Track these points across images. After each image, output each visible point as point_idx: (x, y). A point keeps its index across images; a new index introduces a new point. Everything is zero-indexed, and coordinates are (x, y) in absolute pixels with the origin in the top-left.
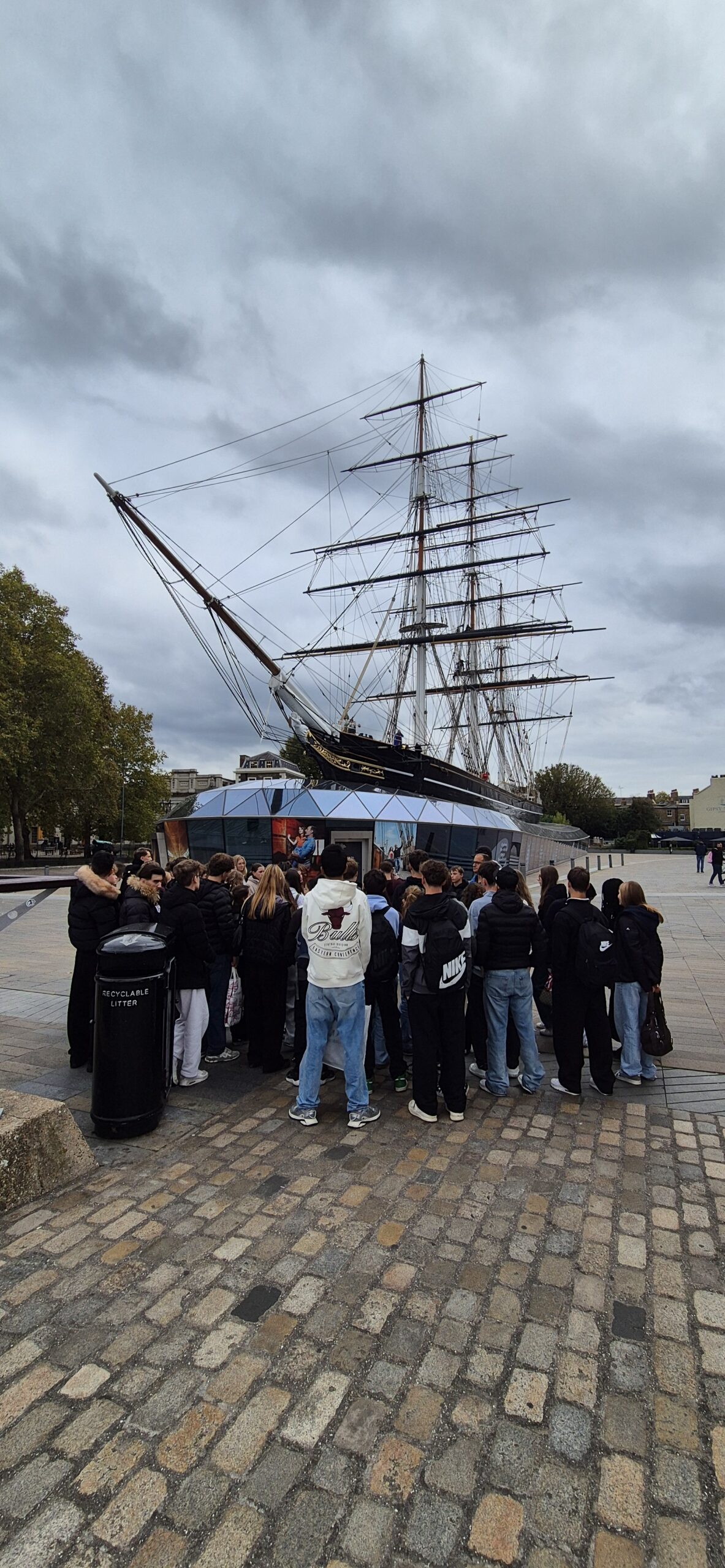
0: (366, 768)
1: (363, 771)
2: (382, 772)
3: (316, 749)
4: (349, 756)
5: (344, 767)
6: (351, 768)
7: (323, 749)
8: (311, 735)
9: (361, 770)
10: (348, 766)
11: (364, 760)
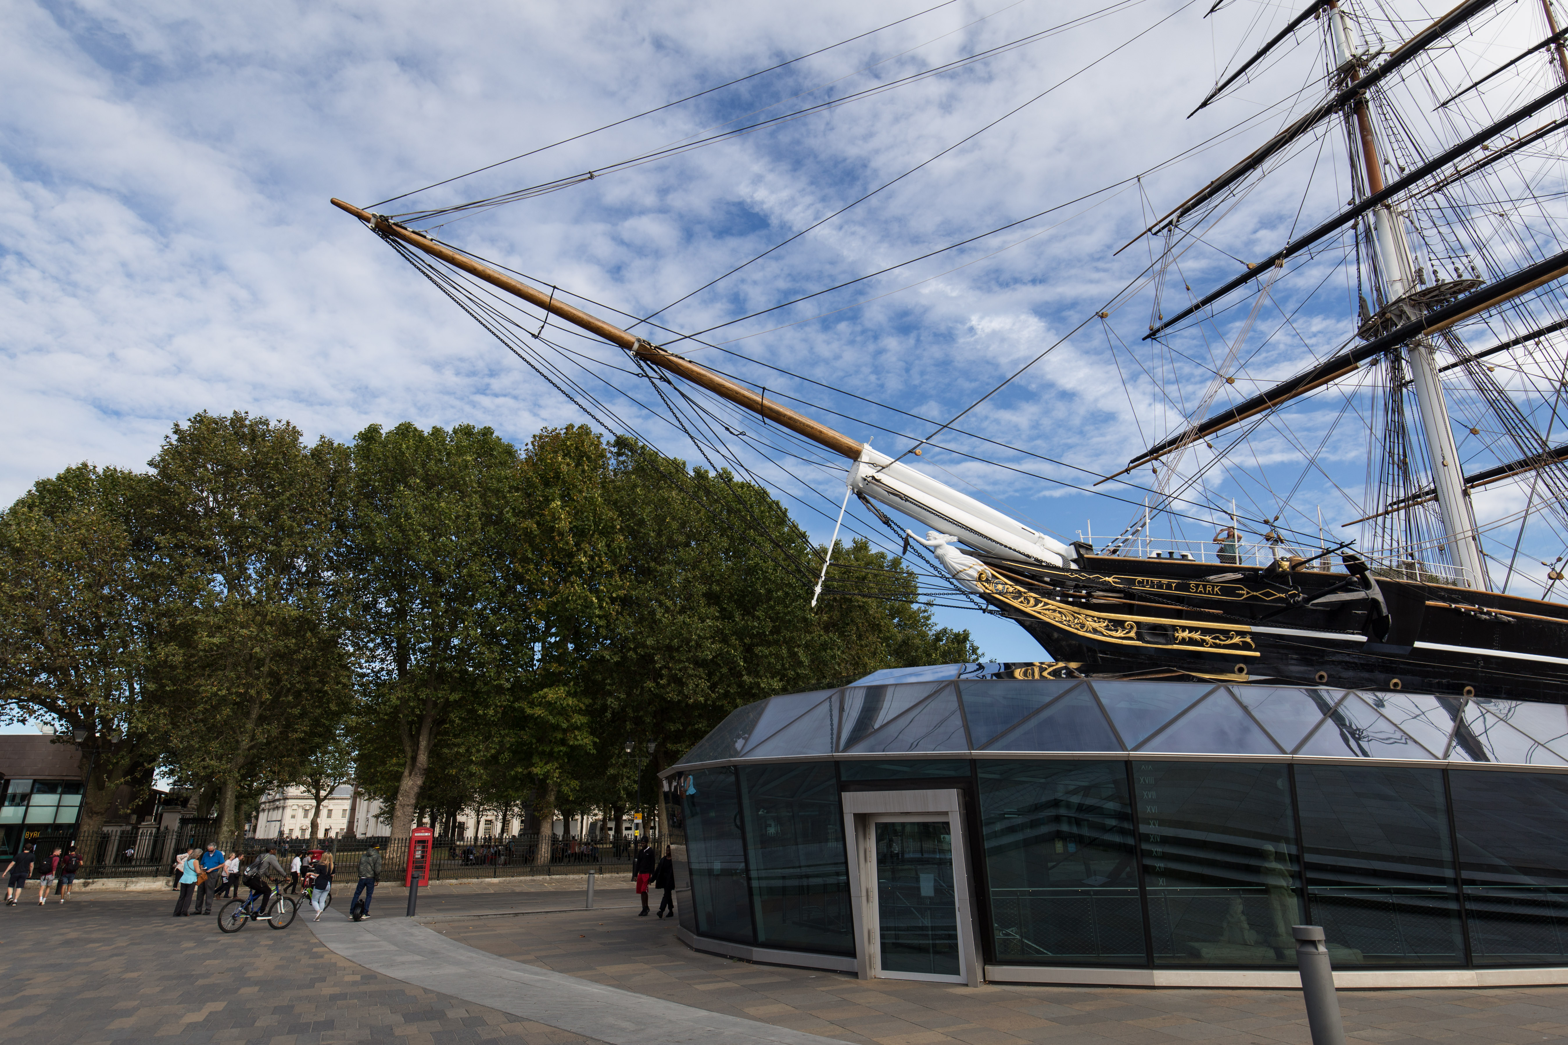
0: (1192, 635)
1: (1183, 642)
2: (1248, 639)
3: (1016, 603)
4: (1130, 610)
5: (1116, 637)
6: (1139, 637)
7: (1037, 602)
8: (989, 571)
9: (1174, 640)
10: (1132, 634)
11: (1179, 615)
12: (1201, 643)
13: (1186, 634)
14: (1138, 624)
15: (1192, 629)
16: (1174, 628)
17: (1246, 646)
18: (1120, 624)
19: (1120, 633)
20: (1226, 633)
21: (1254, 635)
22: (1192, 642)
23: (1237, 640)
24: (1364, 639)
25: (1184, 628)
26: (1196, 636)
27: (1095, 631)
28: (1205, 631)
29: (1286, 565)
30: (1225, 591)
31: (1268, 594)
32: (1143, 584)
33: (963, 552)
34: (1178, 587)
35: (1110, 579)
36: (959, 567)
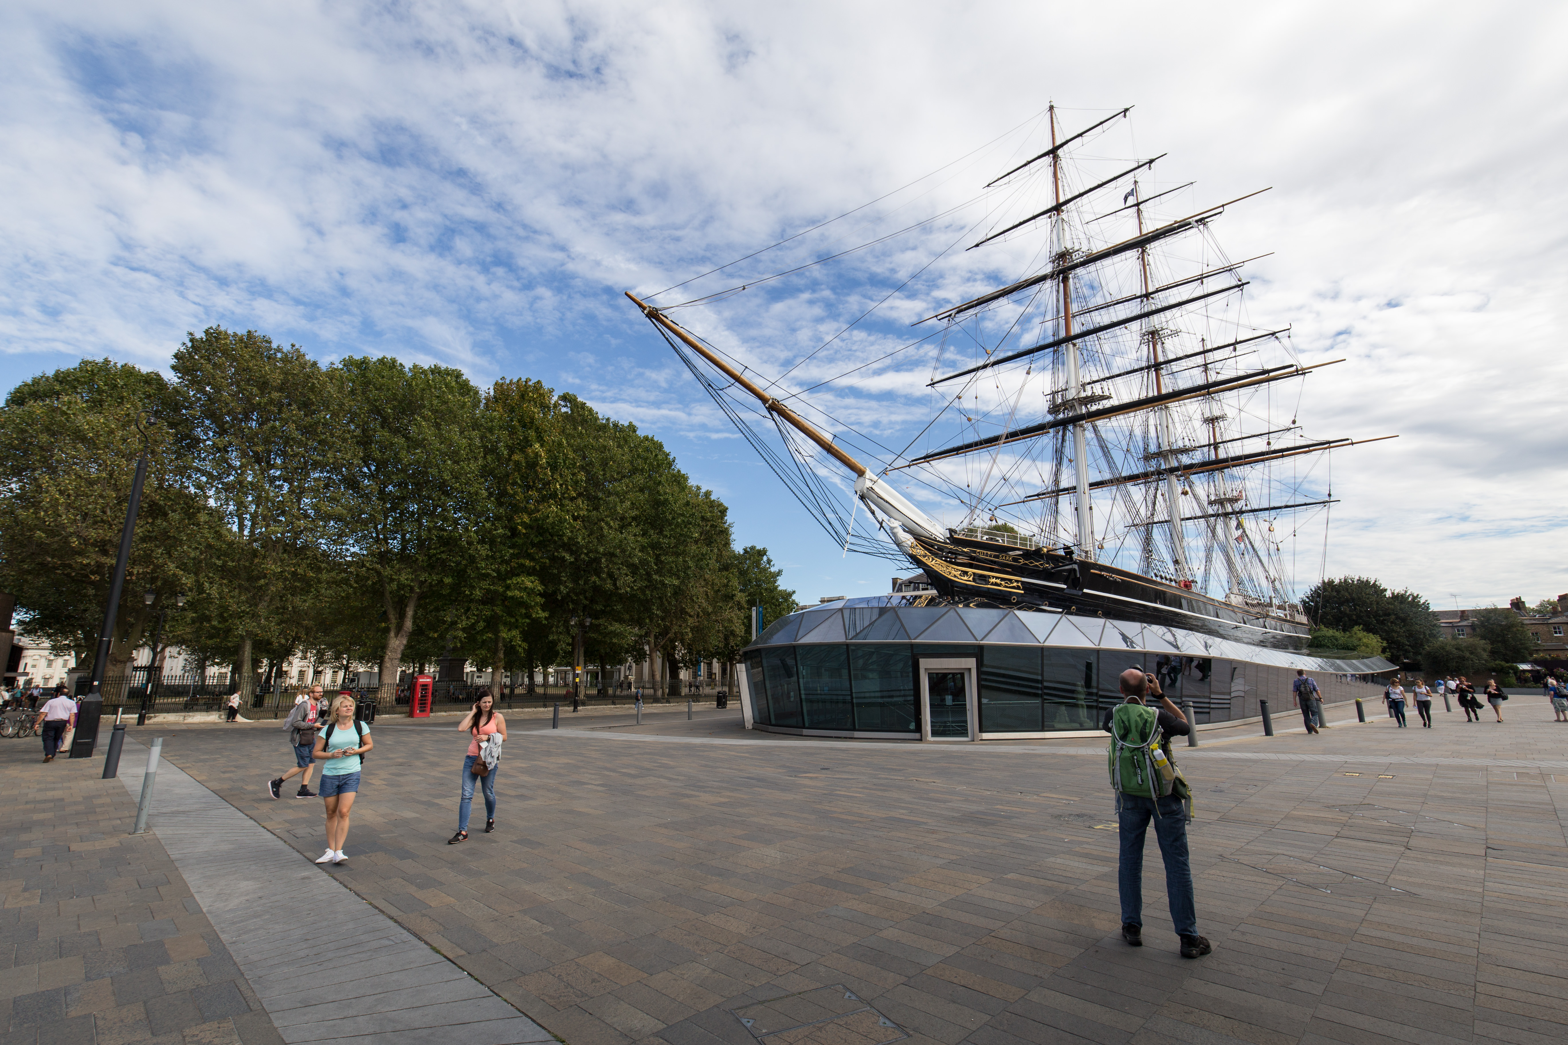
0: (996, 581)
1: (992, 584)
2: (1019, 584)
3: (924, 560)
4: (970, 566)
5: (964, 580)
6: (974, 580)
7: (933, 559)
8: (915, 543)
9: (988, 583)
10: (971, 579)
11: (991, 570)
12: (999, 585)
13: (994, 580)
14: (974, 574)
15: (997, 578)
16: (989, 577)
17: (1018, 588)
18: (965, 573)
19: (966, 578)
20: (1010, 580)
21: (1023, 583)
22: (996, 584)
23: (1015, 584)
24: (1065, 587)
25: (993, 577)
26: (998, 581)
27: (955, 576)
28: (1003, 579)
29: (1045, 550)
30: (1015, 560)
31: (1031, 563)
32: (981, 553)
33: (904, 531)
34: (995, 556)
35: (965, 550)
36: (903, 540)
